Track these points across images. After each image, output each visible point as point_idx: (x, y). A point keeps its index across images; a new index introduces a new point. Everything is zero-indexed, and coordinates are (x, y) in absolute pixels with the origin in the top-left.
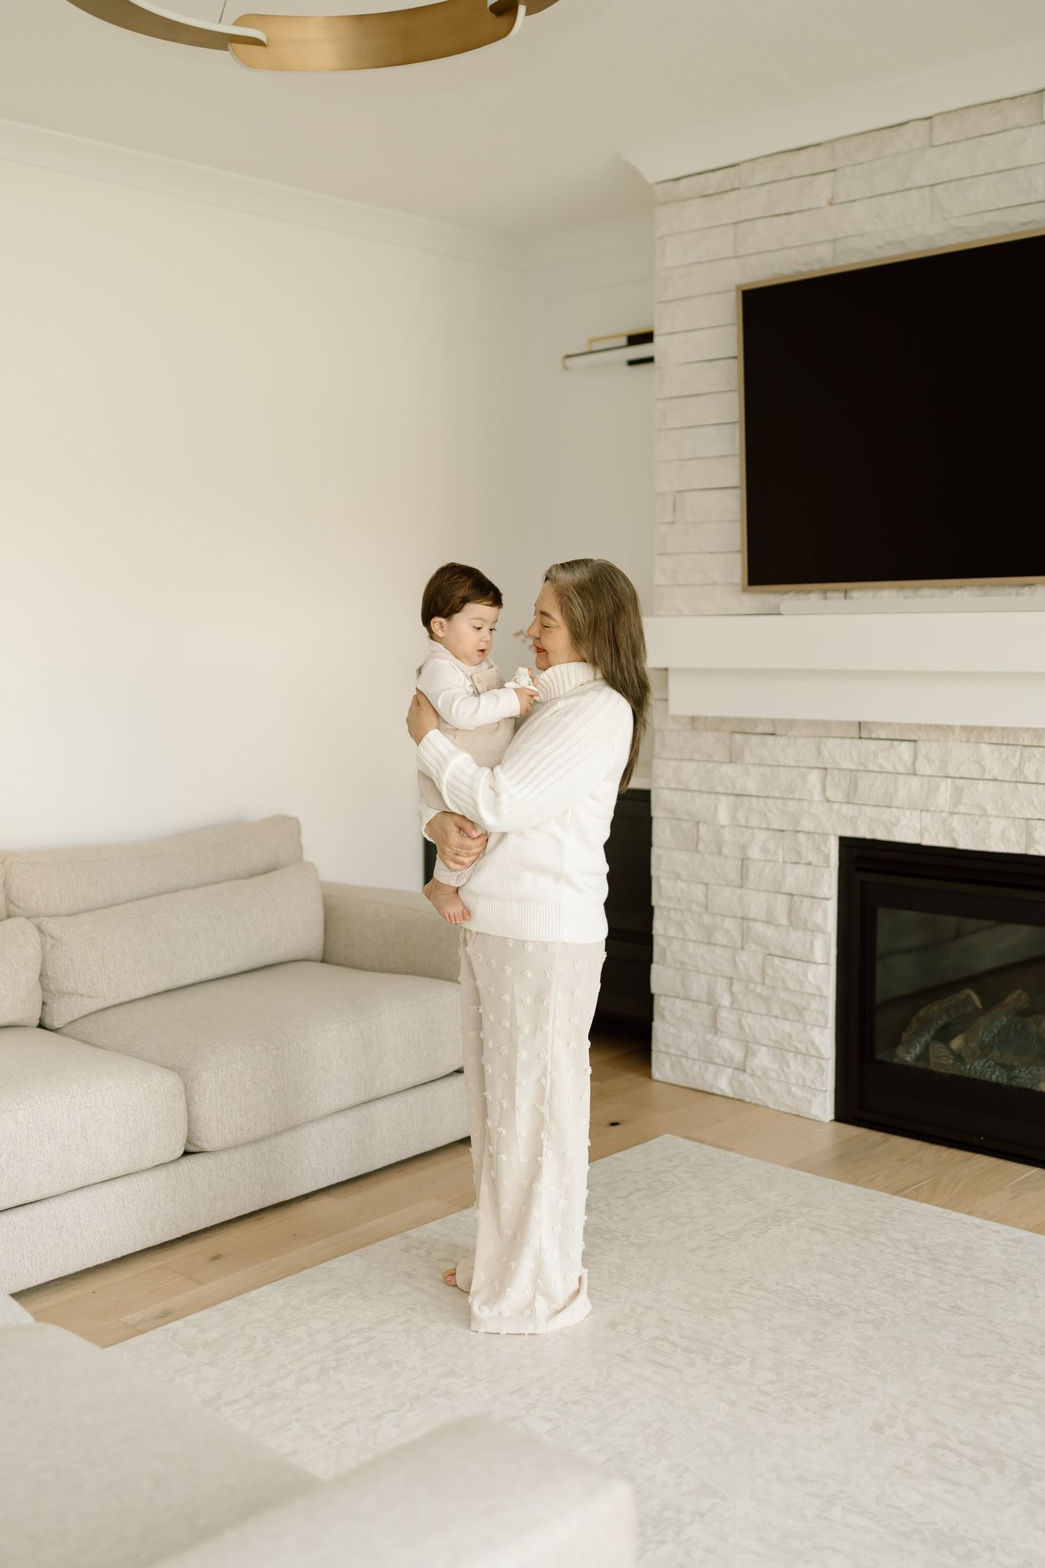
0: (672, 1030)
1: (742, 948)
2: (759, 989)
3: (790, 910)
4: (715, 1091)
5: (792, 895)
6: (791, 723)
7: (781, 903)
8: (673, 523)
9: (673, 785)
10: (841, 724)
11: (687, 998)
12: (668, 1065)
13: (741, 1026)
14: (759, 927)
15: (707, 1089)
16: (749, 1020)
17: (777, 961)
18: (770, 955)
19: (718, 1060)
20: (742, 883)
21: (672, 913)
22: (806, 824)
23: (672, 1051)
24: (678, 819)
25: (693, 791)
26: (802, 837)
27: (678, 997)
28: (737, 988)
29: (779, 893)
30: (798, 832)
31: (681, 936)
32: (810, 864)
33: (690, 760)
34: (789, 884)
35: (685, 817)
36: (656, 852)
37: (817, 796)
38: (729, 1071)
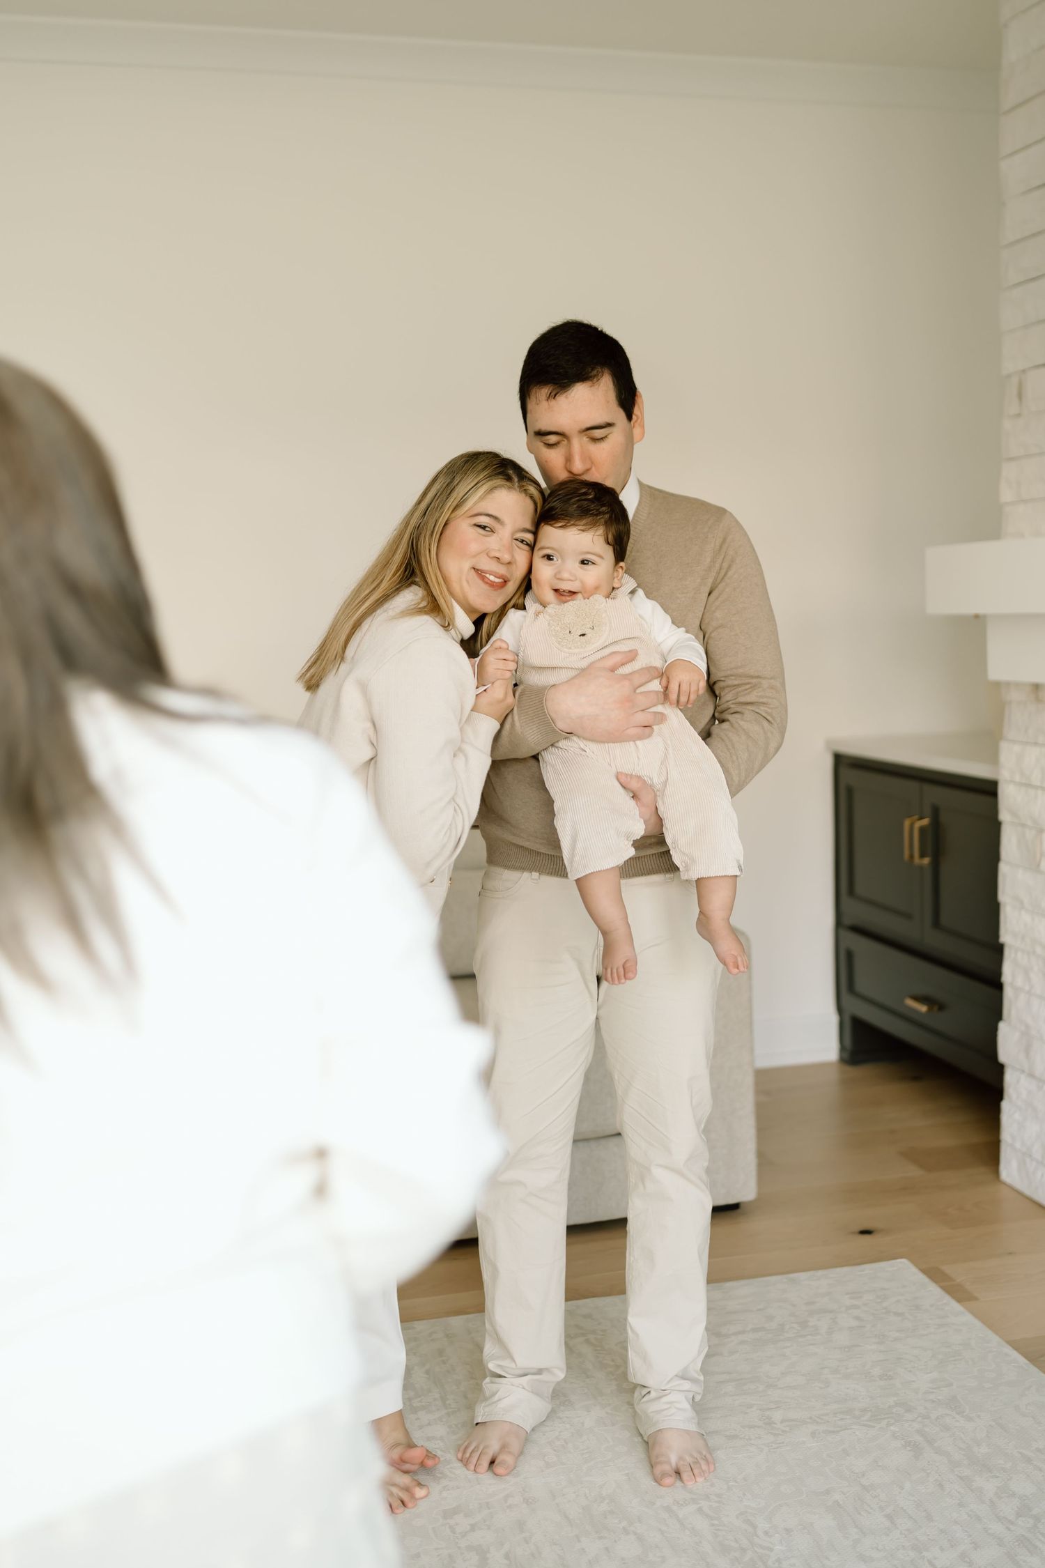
0: (1017, 1116)
8: (1019, 415)
9: (1017, 778)
11: (1031, 1075)
12: (1014, 1164)
21: (1019, 954)
23: (1018, 1145)
24: (1024, 825)
25: (1036, 787)
27: (1023, 1071)
31: (1027, 988)
33: (1036, 744)
35: (1029, 823)
36: (1003, 868)
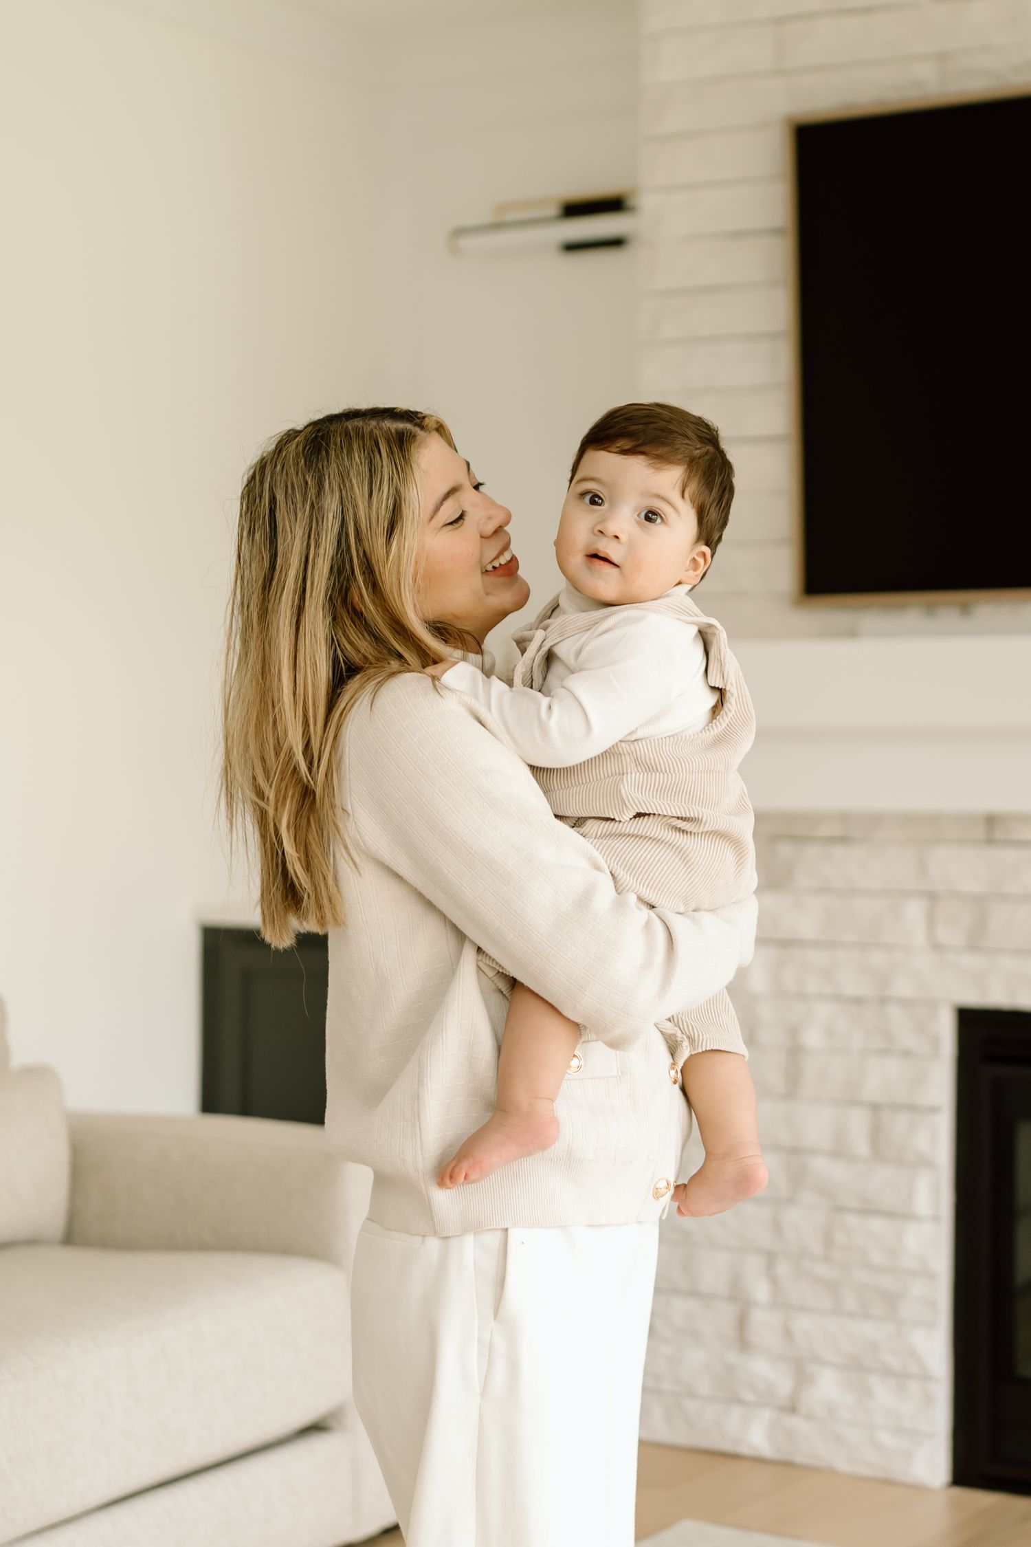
1: (791, 1200)
2: (821, 1270)
3: (877, 1135)
4: (744, 1450)
5: (875, 1108)
6: (875, 820)
7: (858, 1123)
10: (963, 819)
13: (788, 1334)
14: (819, 1164)
15: (727, 1446)
16: (803, 1324)
17: (852, 1220)
18: (840, 1209)
19: (749, 1396)
20: (792, 1088)
22: (902, 987)
26: (894, 1012)
28: (783, 1269)
29: (853, 1102)
30: (883, 1001)
32: (906, 1054)
34: (873, 1088)
37: (919, 937)
38: (767, 1414)
